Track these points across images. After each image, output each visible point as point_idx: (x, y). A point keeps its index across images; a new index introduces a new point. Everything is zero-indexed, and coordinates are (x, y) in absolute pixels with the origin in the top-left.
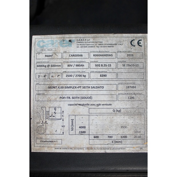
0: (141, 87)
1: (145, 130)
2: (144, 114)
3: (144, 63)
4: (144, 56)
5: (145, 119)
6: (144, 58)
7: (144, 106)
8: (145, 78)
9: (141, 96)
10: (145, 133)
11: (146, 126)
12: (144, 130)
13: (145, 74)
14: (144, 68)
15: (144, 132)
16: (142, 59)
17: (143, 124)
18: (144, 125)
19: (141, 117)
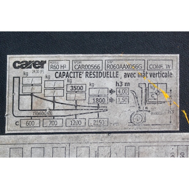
0: (83, 153)
1: (169, 144)
2: (137, 147)
3: (33, 146)
4: (18, 146)
5: (147, 144)
6: (21, 146)
7: (122, 147)
8: (64, 145)
9: (101, 154)
10: (175, 144)
11: (162, 143)
12: (169, 147)
13: (55, 145)
14: (42, 146)
15: (173, 147)
16: (25, 151)
17: (158, 149)
18: (160, 148)
19: (142, 153)
